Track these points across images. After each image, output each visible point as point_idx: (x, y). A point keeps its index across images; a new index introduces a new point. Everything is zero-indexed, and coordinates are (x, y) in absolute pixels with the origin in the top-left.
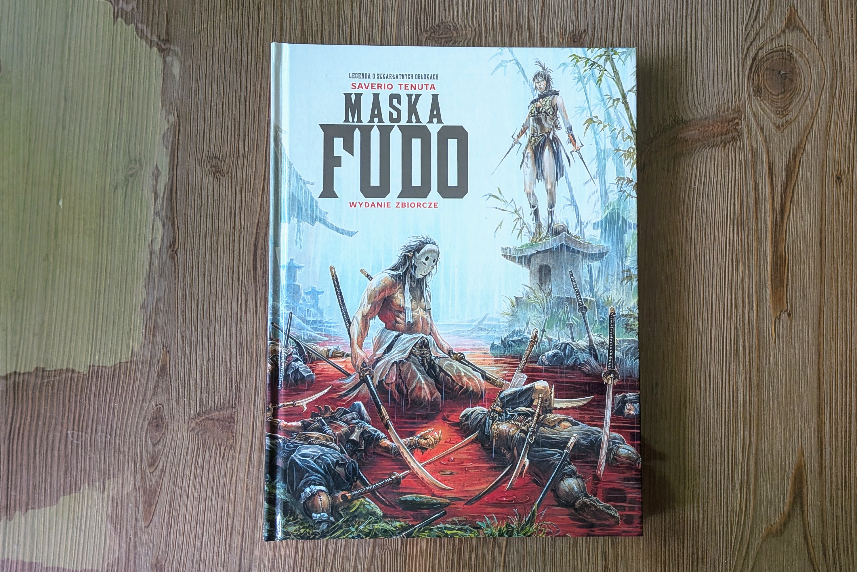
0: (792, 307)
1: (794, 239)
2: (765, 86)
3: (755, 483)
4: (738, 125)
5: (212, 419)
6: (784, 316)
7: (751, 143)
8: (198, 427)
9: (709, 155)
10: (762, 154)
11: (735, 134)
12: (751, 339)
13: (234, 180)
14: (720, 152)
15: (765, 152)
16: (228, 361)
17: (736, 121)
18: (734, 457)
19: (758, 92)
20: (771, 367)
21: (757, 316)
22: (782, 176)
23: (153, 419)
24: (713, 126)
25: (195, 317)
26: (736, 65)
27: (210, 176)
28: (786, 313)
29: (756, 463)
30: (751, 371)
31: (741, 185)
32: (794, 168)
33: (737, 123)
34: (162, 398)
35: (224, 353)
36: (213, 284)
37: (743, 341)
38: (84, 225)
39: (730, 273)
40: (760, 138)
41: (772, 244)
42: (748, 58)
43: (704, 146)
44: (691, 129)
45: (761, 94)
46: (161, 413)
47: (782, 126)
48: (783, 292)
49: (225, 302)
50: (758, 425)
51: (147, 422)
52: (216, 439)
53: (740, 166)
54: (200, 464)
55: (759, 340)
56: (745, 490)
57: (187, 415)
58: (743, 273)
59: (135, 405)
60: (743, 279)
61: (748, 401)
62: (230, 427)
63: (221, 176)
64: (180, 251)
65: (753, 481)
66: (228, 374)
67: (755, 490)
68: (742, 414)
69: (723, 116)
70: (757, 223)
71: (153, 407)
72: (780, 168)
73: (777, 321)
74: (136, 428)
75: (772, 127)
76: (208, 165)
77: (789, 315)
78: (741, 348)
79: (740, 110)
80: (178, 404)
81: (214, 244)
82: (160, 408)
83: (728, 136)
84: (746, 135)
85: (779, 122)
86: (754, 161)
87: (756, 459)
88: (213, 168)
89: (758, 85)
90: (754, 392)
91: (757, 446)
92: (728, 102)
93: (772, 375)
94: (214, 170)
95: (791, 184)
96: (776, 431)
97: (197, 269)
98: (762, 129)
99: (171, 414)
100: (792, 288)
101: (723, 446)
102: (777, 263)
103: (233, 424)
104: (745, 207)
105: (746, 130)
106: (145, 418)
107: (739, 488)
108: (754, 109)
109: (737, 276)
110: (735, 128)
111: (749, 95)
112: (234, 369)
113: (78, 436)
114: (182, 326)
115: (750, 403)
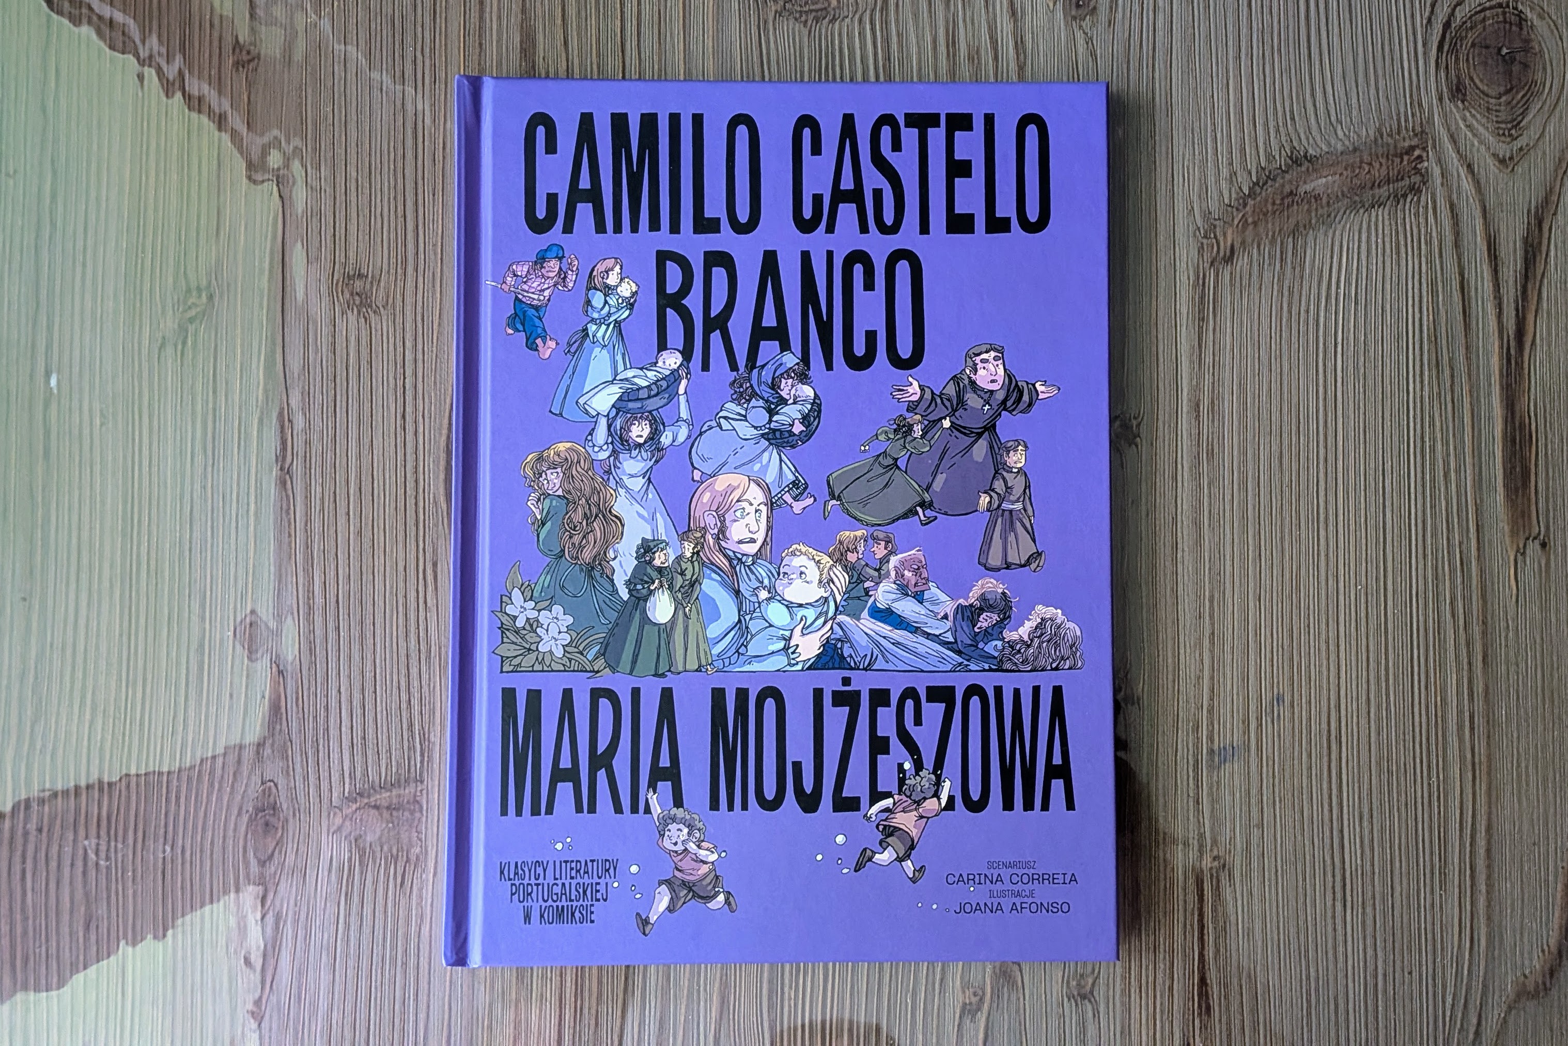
0: (1547, 528)
1: (1547, 390)
2: (1471, 79)
3: (1488, 892)
4: (1423, 161)
5: (376, 807)
6: (1533, 548)
7: (1450, 197)
8: (348, 823)
9: (1365, 226)
10: (1473, 218)
11: (1417, 179)
12: (1468, 600)
13: (399, 320)
14: (1386, 217)
15: (1478, 213)
16: (403, 687)
17: (1417, 153)
18: (1444, 842)
19: (1458, 91)
20: (1512, 654)
21: (1478, 549)
22: (1515, 261)
23: (259, 810)
24: (1370, 164)
25: (333, 600)
26: (1411, 38)
27: (349, 313)
28: (1537, 542)
29: (1488, 851)
30: (1470, 664)
31: (1433, 284)
32: (1540, 243)
33: (1420, 157)
34: (273, 770)
35: (395, 670)
36: (367, 534)
37: (1451, 603)
38: (102, 425)
39: (1419, 464)
40: (1467, 185)
41: (1502, 401)
42: (1434, 25)
43: (1354, 207)
44: (1325, 174)
45: (1465, 95)
46: (272, 798)
47: (1511, 158)
48: (1529, 500)
49: (391, 567)
50: (1489, 774)
51: (245, 818)
52: (385, 848)
53: (1429, 243)
54: (356, 899)
55: (1485, 601)
56: (1468, 908)
57: (325, 801)
58: (1446, 463)
59: (220, 783)
60: (1446, 475)
61: (1467, 723)
62: (414, 819)
63: (372, 315)
64: (298, 468)
65: (1483, 888)
66: (404, 714)
67: (1489, 906)
68: (1457, 752)
69: (1388, 145)
70: (1468, 358)
71: (255, 788)
72: (1511, 245)
73: (1520, 558)
74: (225, 830)
75: (1490, 161)
76: (346, 291)
77: (1544, 545)
78: (1448, 616)
79: (1422, 132)
80: (306, 778)
81: (365, 451)
82: (270, 788)
83: (1400, 184)
84: (1439, 181)
85: (1503, 150)
86: (1457, 234)
87: (1489, 842)
88: (357, 298)
89: (1458, 77)
90: (1479, 704)
91: (1489, 814)
92: (1398, 115)
93: (1513, 669)
94: (358, 302)
95: (1535, 277)
96: (1527, 785)
97: (332, 506)
98: (1470, 167)
99: (294, 799)
100: (1547, 488)
101: (1420, 819)
102: (1513, 441)
103: (417, 815)
104: (1444, 329)
105: (1437, 171)
106: (240, 809)
107: (1456, 904)
108: (1453, 128)
109: (1433, 469)
110: (1415, 168)
111: (1441, 99)
112: (415, 702)
113: (108, 850)
114: (309, 621)
115: (1472, 729)
